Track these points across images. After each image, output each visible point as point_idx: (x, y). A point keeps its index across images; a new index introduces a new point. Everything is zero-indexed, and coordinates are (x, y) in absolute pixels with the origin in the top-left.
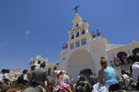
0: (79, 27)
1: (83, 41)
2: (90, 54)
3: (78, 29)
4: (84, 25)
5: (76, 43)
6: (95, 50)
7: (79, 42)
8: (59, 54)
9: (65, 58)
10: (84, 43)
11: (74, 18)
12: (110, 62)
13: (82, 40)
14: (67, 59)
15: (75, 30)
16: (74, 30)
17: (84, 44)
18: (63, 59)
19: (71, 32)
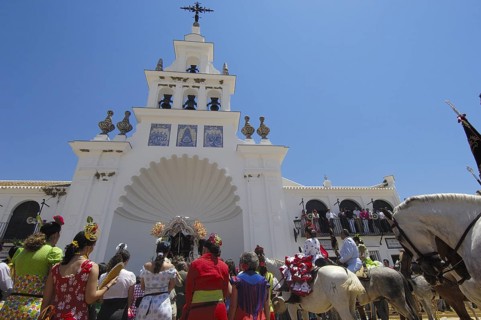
0: (203, 80)
1: (210, 132)
2: (232, 184)
3: (197, 84)
4: (221, 82)
5: (182, 131)
6: (250, 176)
7: (192, 131)
8: (76, 146)
9: (111, 175)
10: (215, 139)
11: (187, 38)
12: (295, 221)
13: (207, 128)
14: (124, 179)
15: (185, 80)
16: (179, 79)
17: (214, 145)
18: (98, 175)
19: (162, 78)
